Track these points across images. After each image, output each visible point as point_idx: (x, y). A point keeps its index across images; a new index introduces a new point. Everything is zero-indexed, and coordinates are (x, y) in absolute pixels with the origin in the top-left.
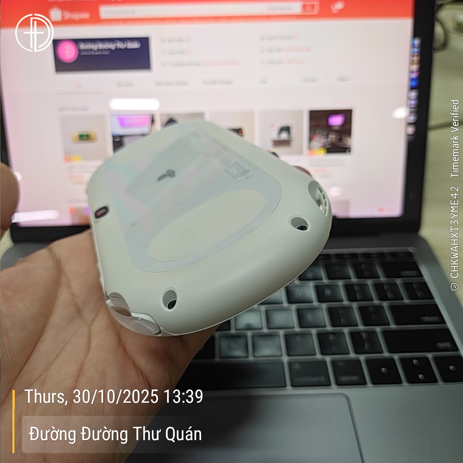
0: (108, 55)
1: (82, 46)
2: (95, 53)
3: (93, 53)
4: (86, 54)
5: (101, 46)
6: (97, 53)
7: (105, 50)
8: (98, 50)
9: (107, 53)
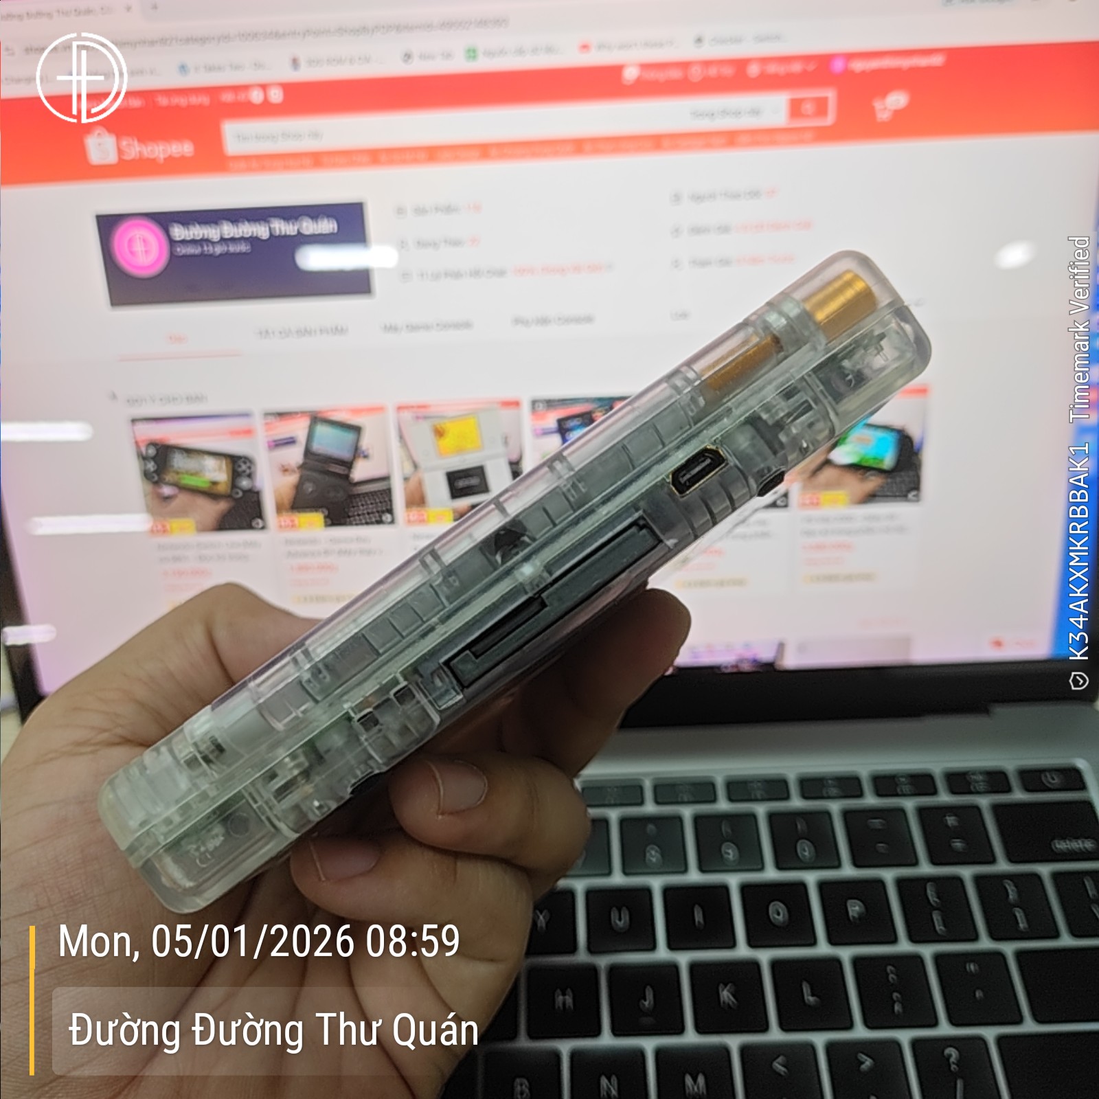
0: (245, 254)
1: (178, 232)
2: (213, 247)
3: (208, 249)
4: (190, 250)
5: (228, 230)
6: (219, 250)
8: (223, 240)
9: (243, 248)
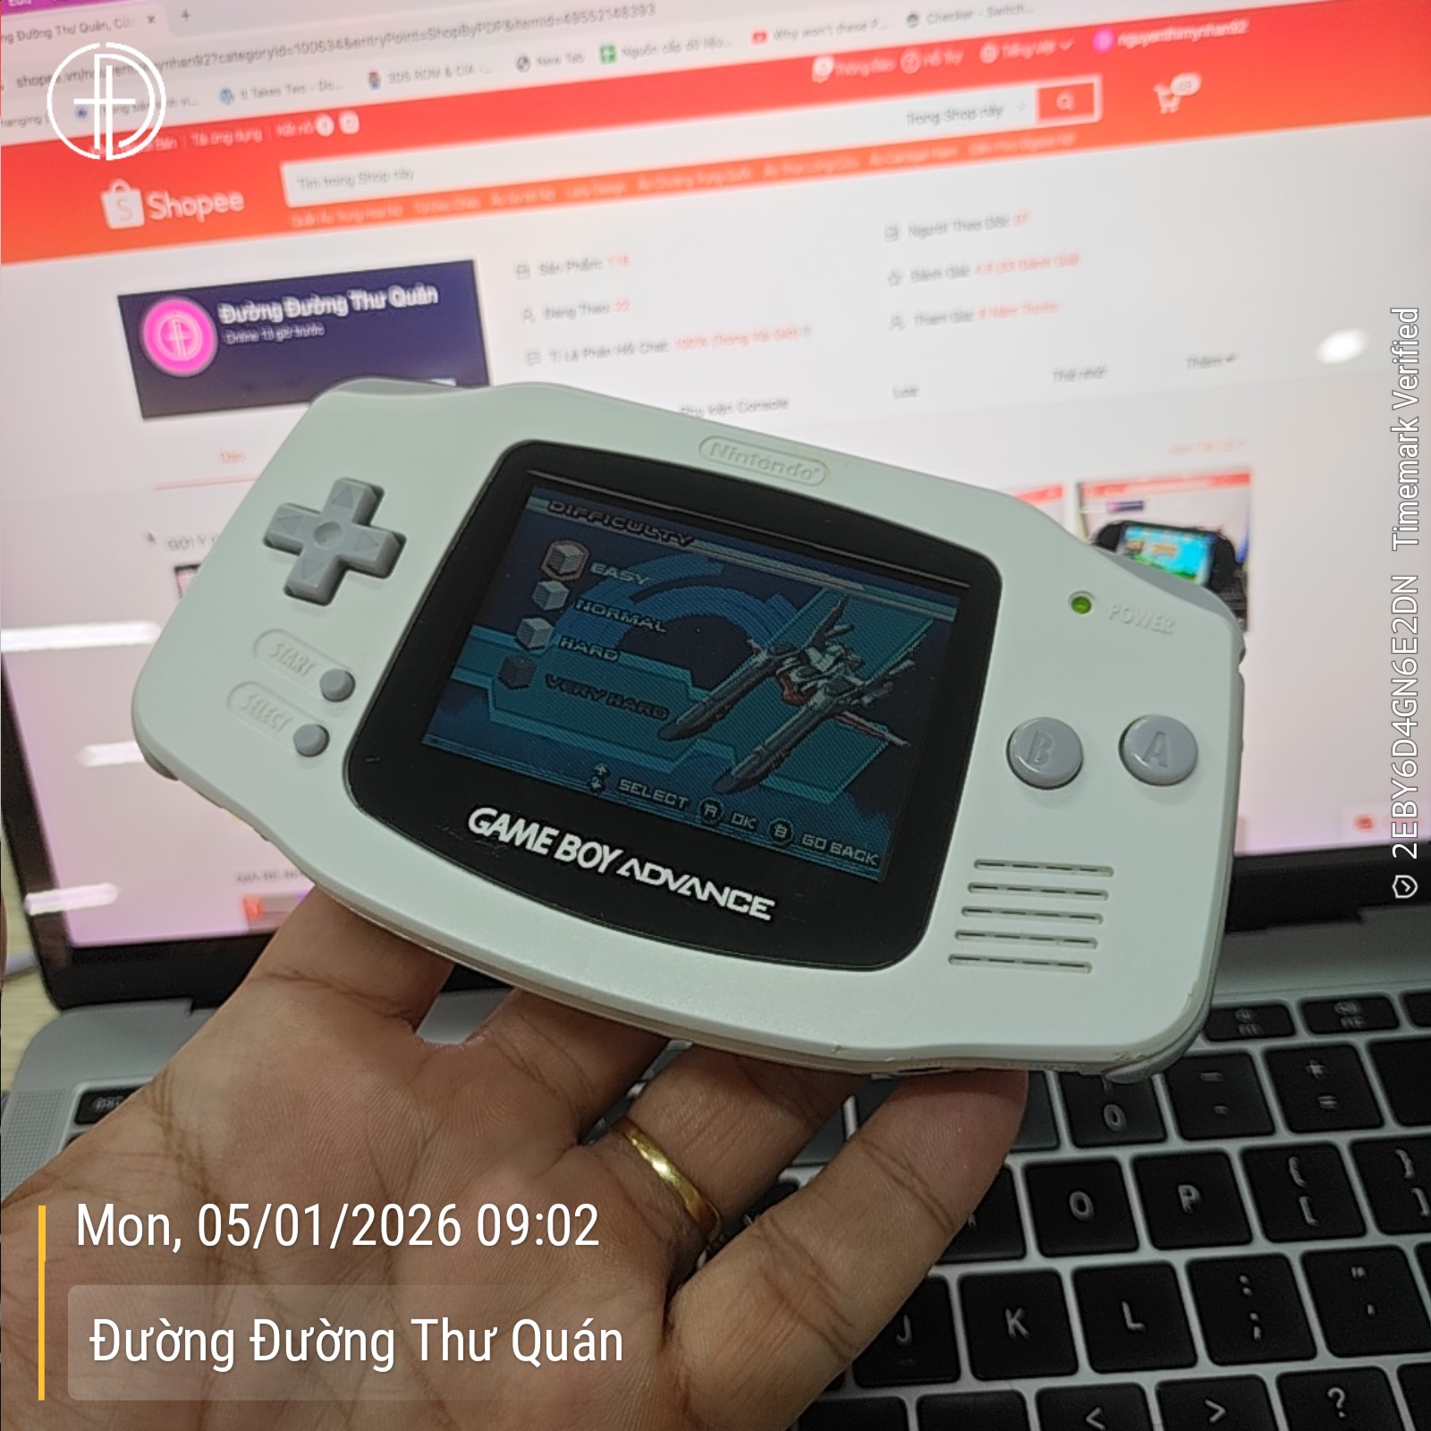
0: (318, 336)
1: (228, 314)
2: (275, 331)
3: (268, 334)
4: (243, 337)
5: (294, 307)
6: (282, 334)
7: (313, 319)
8: (288, 322)
9: (316, 330)
